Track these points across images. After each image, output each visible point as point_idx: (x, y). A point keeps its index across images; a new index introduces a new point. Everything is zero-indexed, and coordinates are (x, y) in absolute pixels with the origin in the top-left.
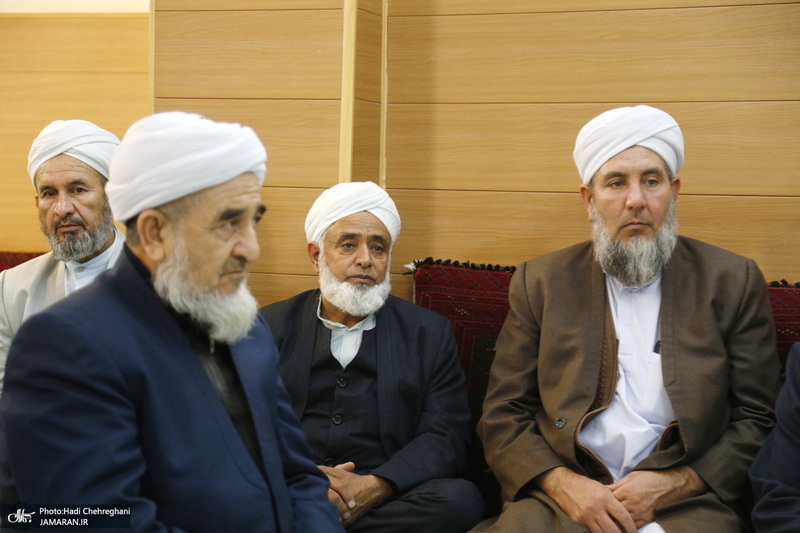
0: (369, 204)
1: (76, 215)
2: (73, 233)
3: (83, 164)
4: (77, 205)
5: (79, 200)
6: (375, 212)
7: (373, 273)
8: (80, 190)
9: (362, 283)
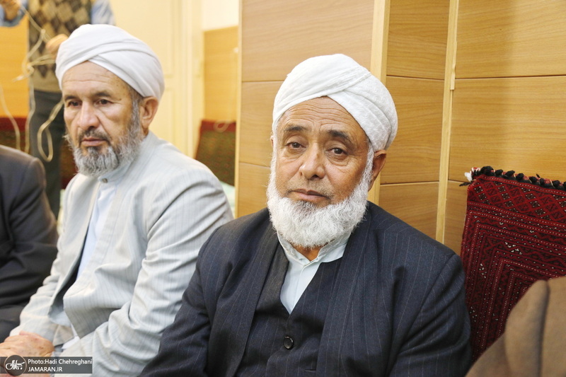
0: (331, 87)
1: (101, 129)
2: (97, 148)
3: (109, 73)
4: (102, 117)
5: (104, 113)
6: (341, 99)
7: (325, 186)
8: (105, 102)
9: (305, 201)
